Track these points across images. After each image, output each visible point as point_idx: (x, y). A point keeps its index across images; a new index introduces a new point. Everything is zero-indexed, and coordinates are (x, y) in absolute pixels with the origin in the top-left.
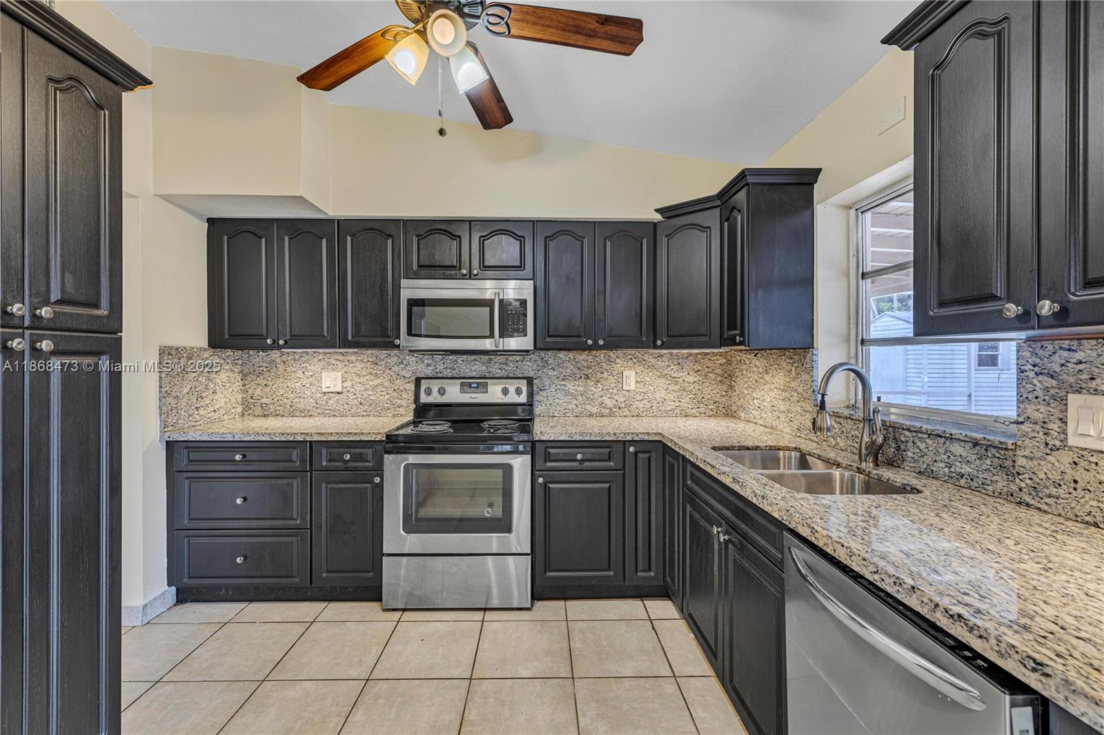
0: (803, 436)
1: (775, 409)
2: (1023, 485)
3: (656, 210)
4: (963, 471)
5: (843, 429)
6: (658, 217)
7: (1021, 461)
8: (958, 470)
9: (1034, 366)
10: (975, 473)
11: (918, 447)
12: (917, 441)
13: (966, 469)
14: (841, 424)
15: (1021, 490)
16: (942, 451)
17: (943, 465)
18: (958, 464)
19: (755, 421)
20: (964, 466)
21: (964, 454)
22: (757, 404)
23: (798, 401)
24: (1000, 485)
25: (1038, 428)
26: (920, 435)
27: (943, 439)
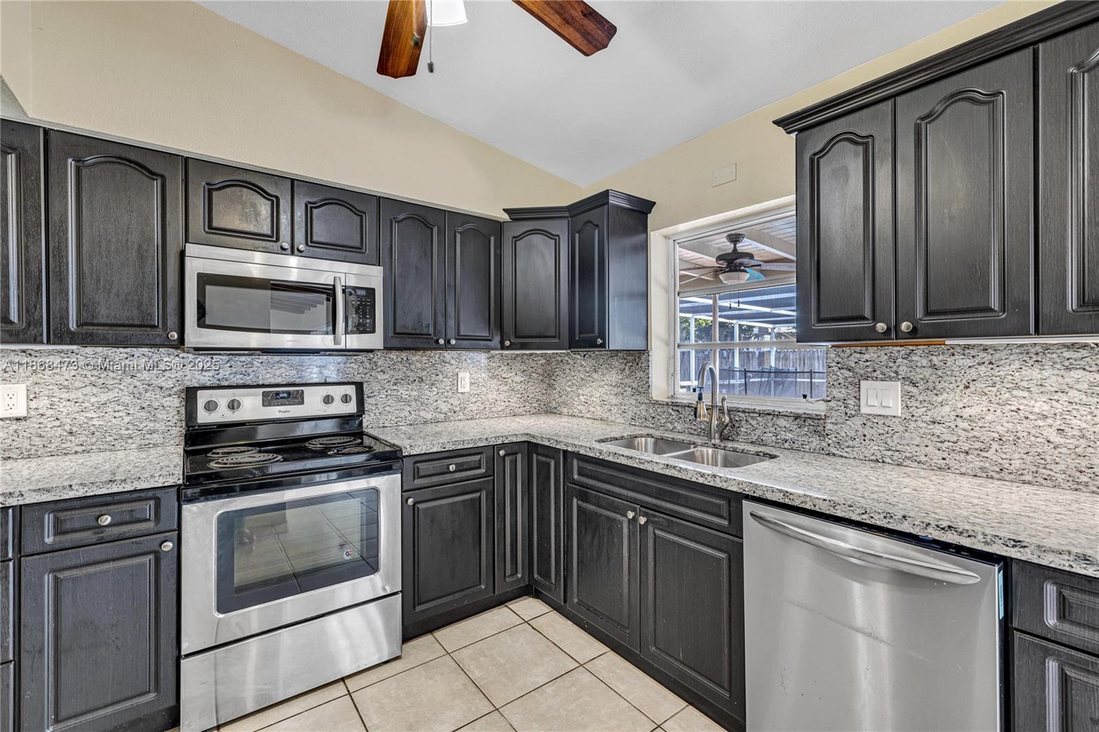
0: (638, 424)
1: (605, 403)
2: (830, 442)
3: (505, 210)
4: (787, 438)
5: (680, 415)
6: (506, 217)
7: (829, 426)
8: (783, 437)
9: (838, 363)
10: (796, 438)
11: (750, 424)
12: (749, 419)
13: (789, 436)
14: (678, 411)
15: (829, 445)
16: (770, 425)
17: (771, 435)
18: (783, 433)
19: (581, 415)
20: (788, 434)
21: (788, 426)
22: (584, 400)
23: (633, 395)
24: (814, 444)
25: (840, 403)
26: (752, 415)
27: (771, 417)
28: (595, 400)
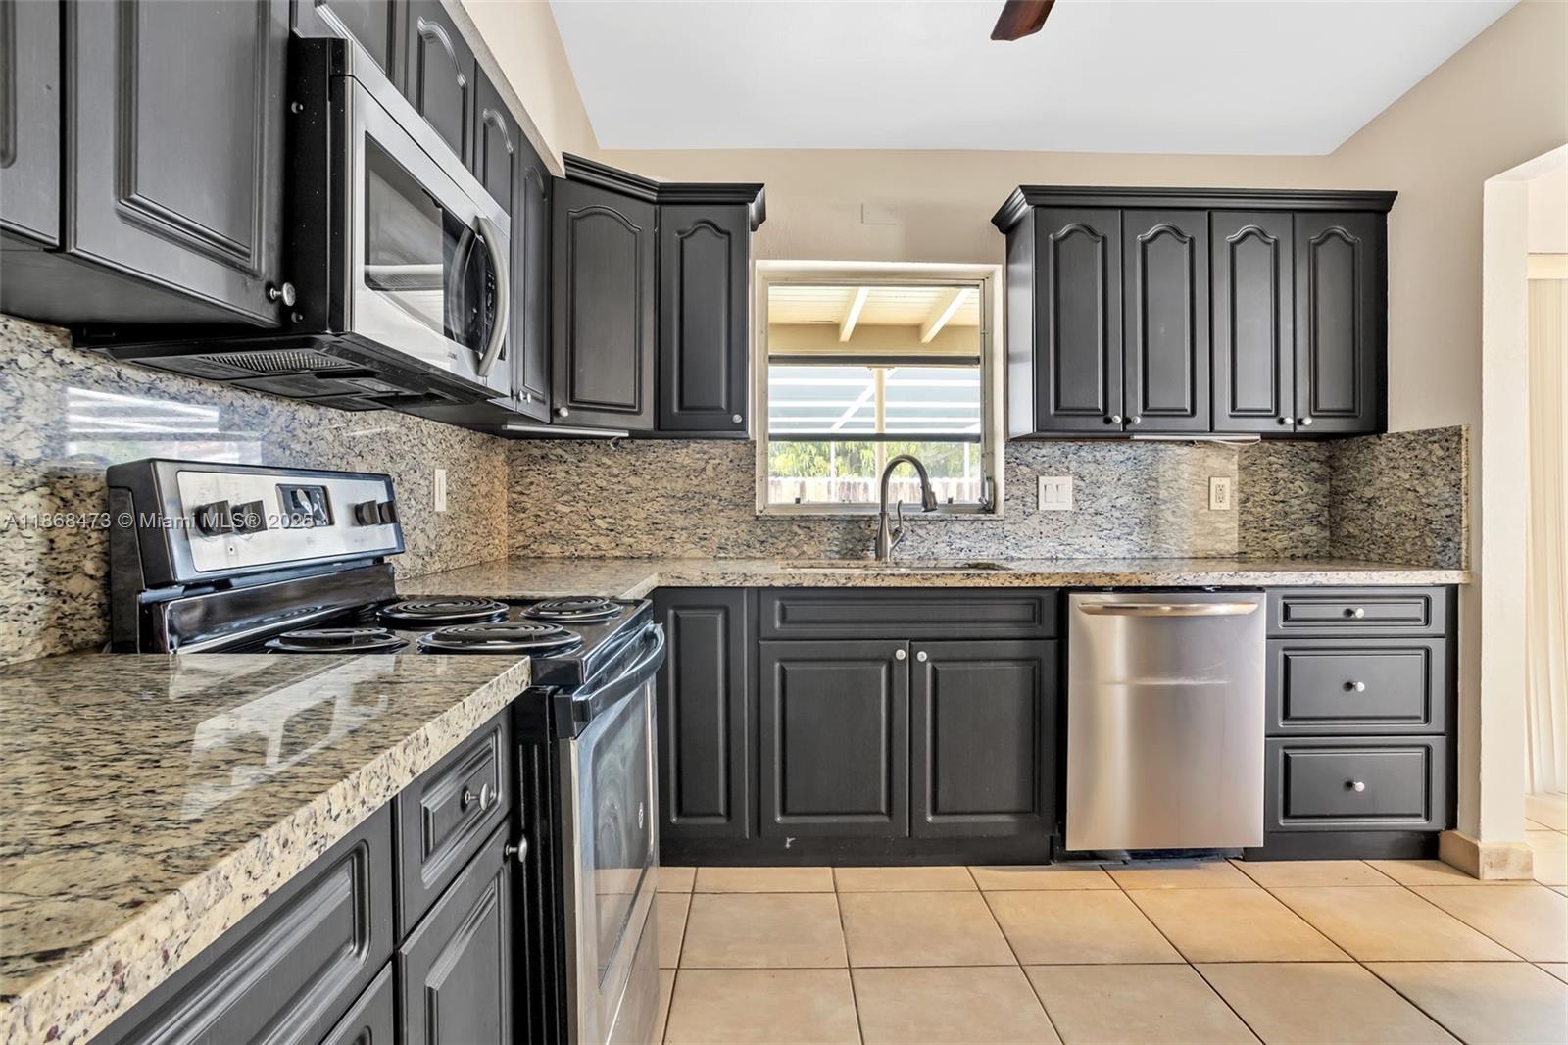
1: (660, 527)
2: (1009, 544)
4: (962, 546)
5: (813, 534)
7: (1008, 528)
8: (958, 546)
9: (1017, 458)
10: (973, 544)
11: (918, 535)
12: (916, 529)
13: (965, 543)
14: (809, 528)
15: (1007, 548)
16: (943, 533)
17: (944, 545)
18: (959, 541)
19: (599, 553)
20: (964, 541)
21: (963, 532)
23: (722, 510)
24: (993, 548)
25: (1019, 502)
26: (919, 523)
27: (945, 522)
28: (633, 523)
